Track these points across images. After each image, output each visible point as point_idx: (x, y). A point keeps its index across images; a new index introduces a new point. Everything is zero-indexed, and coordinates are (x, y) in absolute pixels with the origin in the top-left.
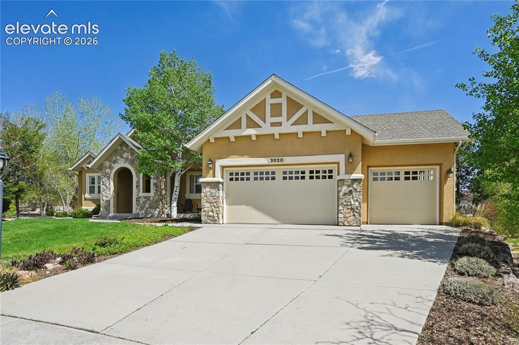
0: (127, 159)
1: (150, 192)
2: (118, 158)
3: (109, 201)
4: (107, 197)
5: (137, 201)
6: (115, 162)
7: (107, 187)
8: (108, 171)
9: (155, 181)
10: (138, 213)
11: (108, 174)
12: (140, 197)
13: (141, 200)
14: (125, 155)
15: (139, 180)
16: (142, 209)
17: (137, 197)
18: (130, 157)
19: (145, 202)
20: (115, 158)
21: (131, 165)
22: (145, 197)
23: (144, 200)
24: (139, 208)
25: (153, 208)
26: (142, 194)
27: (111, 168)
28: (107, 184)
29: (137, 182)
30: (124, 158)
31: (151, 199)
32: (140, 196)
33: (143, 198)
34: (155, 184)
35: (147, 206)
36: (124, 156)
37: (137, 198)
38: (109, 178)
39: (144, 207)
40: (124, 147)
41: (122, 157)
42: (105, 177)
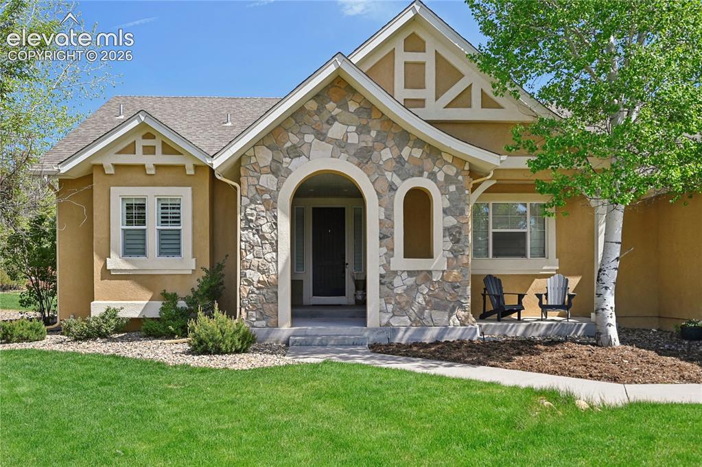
0: (341, 145)
1: (429, 255)
2: (309, 138)
3: (272, 287)
4: (263, 272)
5: (381, 283)
6: (295, 152)
7: (263, 237)
8: (267, 181)
9: (451, 221)
10: (388, 324)
11: (267, 191)
12: (395, 273)
13: (397, 281)
14: (336, 131)
15: (389, 217)
16: (400, 310)
17: (383, 272)
18: (353, 139)
19: (412, 290)
20: (294, 139)
21: (359, 165)
22: (411, 273)
23: (410, 281)
24: (390, 307)
25: (444, 309)
26: (399, 262)
27: (276, 170)
28: (266, 228)
29: (381, 222)
30: (331, 141)
31: (436, 277)
32: (392, 268)
33: (405, 275)
34: (448, 231)
35: (420, 299)
36: (329, 135)
37: (381, 276)
38: (271, 206)
39: (410, 304)
40: (330, 105)
41: (321, 136)
42: (253, 201)
